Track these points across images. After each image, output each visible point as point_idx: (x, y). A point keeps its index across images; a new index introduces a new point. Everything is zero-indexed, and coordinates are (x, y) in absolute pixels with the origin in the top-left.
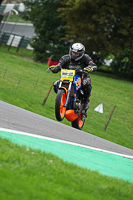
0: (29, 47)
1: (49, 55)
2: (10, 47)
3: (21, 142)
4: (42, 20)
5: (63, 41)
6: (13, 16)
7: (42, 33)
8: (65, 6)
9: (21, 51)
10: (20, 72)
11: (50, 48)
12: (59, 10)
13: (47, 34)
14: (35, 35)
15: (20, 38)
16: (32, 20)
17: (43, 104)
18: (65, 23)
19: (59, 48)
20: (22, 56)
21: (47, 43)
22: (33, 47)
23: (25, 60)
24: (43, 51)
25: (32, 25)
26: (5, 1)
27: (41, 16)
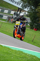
1: (34, 27)
3: (26, 52)
4: (32, 17)
5: (38, 23)
7: (32, 21)
8: (39, 13)
11: (34, 25)
12: (37, 14)
13: (34, 21)
14: (30, 21)
16: (29, 17)
17: (32, 41)
18: (39, 18)
19: (37, 25)
21: (34, 23)
22: (30, 24)
24: (32, 26)
25: (29, 18)
26: (22, 11)
27: (32, 16)
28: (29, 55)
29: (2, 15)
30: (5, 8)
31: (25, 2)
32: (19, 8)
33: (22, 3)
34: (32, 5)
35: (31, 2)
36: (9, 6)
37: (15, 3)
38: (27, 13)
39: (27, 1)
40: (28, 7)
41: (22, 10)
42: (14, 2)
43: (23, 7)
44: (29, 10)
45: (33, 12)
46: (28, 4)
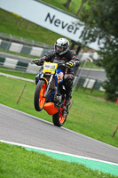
0: (102, 89)
2: (86, 88)
4: (112, 66)
6: (88, 63)
7: (112, 77)
9: (95, 92)
10: (94, 110)
13: (116, 78)
14: (106, 79)
15: (94, 81)
16: (104, 66)
20: (96, 96)
23: (99, 99)
24: (113, 92)
25: (104, 70)
26: (82, 50)
27: (112, 63)
28: (102, 174)
29: (24, 62)
30: (33, 42)
31: (91, 25)
32: (74, 43)
33: (82, 28)
34: (111, 31)
35: (108, 23)
36: (45, 37)
37: (63, 27)
38: (96, 56)
39: (97, 22)
40: (100, 38)
41: (84, 46)
42: (61, 25)
43: (85, 39)
44: (102, 46)
45: (116, 53)
46: (98, 30)
